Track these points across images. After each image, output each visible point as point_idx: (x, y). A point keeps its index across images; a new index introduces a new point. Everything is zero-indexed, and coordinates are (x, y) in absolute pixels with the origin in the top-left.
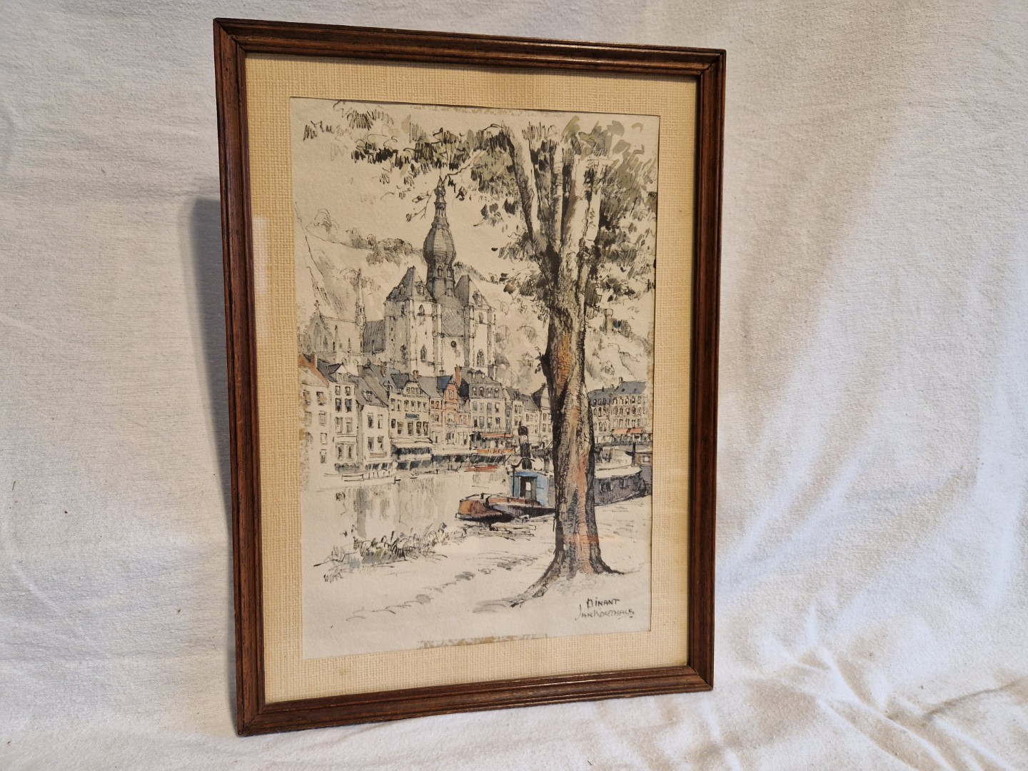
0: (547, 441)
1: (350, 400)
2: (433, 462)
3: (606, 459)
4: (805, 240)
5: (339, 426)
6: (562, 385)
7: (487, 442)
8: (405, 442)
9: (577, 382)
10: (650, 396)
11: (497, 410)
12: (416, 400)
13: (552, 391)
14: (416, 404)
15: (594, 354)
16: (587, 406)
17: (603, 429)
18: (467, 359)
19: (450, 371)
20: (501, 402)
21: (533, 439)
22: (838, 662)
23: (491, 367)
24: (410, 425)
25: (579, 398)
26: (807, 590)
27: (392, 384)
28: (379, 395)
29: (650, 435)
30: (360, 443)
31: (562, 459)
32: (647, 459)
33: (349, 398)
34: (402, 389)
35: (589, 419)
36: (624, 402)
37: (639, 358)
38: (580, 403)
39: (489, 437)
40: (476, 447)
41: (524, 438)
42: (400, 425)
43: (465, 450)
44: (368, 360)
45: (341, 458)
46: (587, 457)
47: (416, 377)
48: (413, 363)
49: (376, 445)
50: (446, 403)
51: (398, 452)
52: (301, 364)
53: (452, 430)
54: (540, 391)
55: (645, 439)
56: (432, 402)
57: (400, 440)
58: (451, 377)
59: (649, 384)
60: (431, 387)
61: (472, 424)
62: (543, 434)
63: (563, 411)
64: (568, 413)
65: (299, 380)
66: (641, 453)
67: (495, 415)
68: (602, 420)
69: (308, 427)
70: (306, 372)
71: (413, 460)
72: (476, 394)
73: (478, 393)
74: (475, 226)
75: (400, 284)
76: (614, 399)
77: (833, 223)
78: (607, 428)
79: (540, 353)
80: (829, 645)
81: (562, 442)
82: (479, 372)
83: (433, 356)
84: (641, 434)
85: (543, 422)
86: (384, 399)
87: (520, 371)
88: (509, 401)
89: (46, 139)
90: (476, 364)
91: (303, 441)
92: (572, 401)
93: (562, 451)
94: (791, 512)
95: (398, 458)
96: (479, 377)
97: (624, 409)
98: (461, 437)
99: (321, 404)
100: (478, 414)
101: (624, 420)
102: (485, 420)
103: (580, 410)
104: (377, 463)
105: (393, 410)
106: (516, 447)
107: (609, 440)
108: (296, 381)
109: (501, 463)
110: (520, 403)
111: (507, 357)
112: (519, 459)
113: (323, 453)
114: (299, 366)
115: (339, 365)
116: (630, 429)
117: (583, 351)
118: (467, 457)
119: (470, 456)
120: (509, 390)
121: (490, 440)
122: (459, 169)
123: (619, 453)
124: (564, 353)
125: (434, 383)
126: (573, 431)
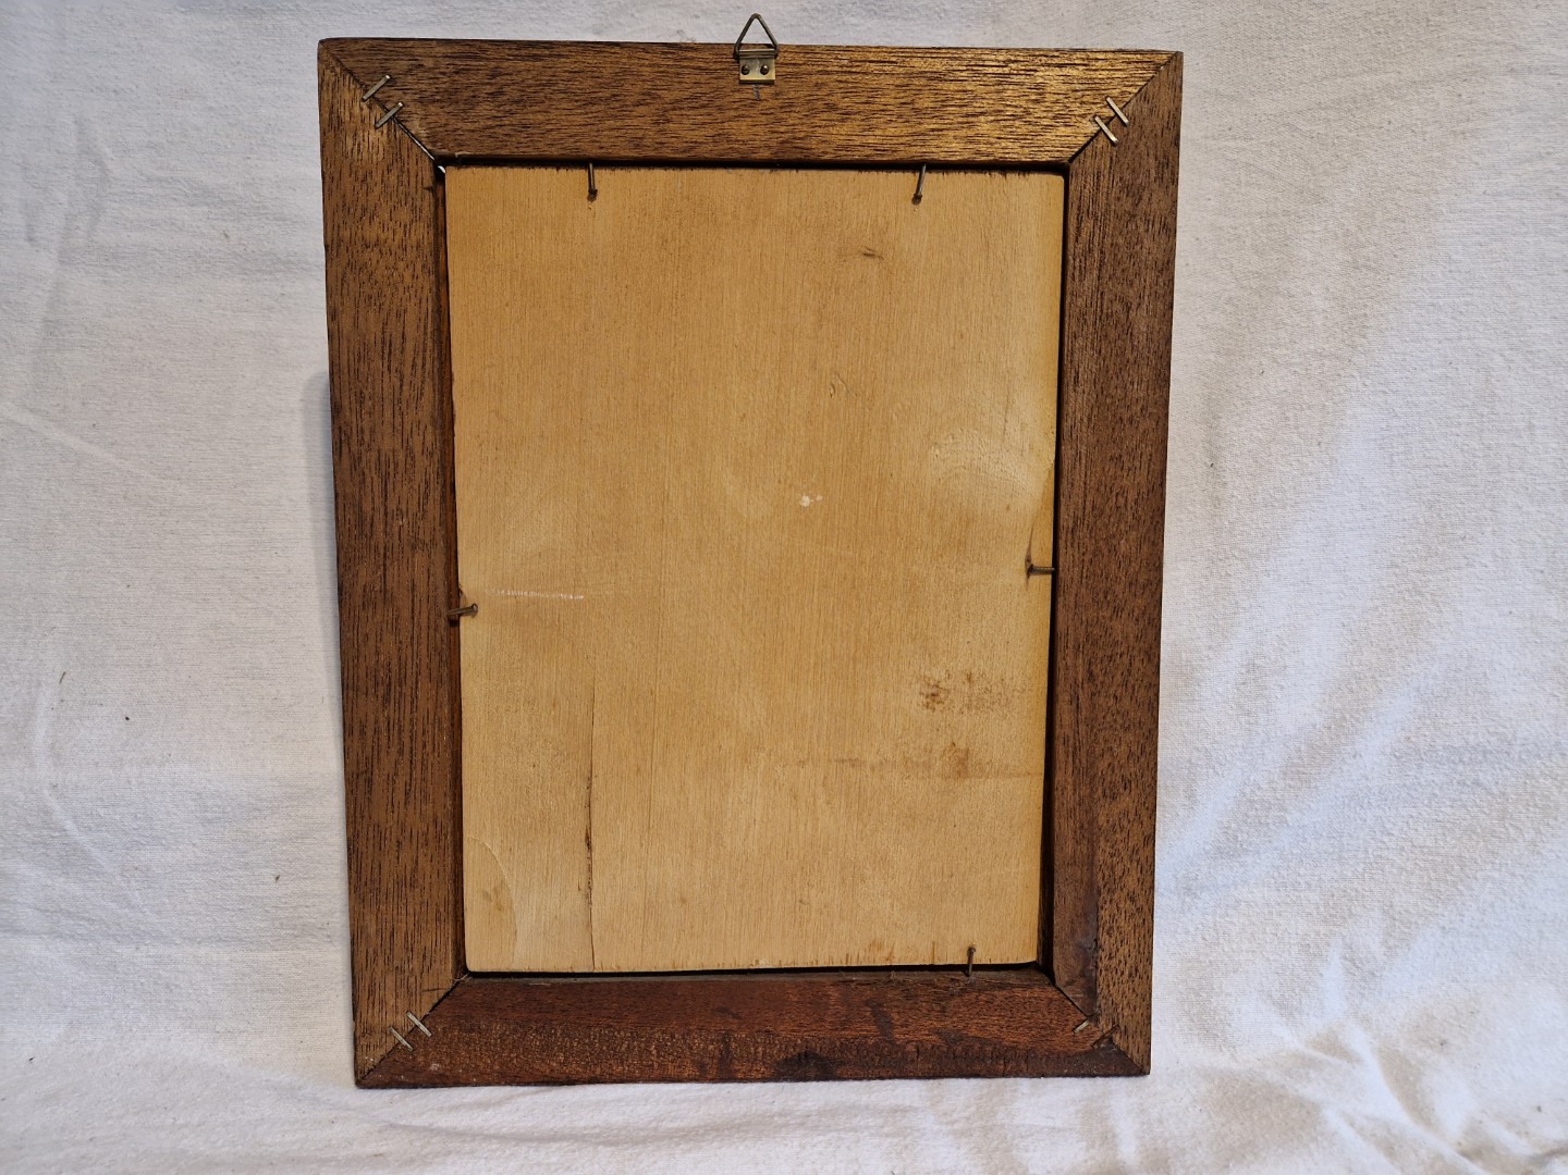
4: (1319, 303)
22: (1380, 1051)
26: (1325, 921)
77: (1372, 275)
80: (1365, 1021)
89: (150, 191)
94: (1285, 774)
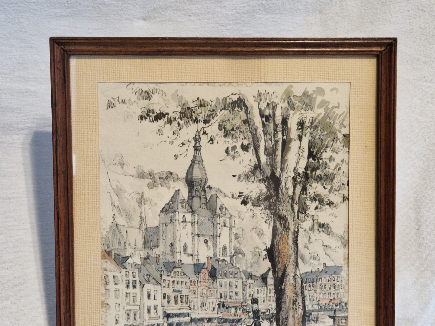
0: (272, 308)
1: (136, 281)
2: (191, 322)
3: (314, 321)
5: (128, 298)
6: (282, 268)
7: (229, 309)
8: (172, 309)
9: (293, 267)
10: (346, 276)
11: (236, 286)
12: (180, 280)
13: (275, 273)
14: (180, 283)
15: (305, 247)
16: (300, 283)
17: (312, 300)
18: (215, 251)
19: (203, 260)
20: (239, 281)
21: (262, 307)
23: (232, 257)
24: (175, 297)
25: (294, 277)
27: (164, 269)
28: (155, 277)
29: (346, 304)
30: (142, 310)
31: (282, 321)
32: (344, 321)
33: (134, 279)
34: (171, 272)
35: (301, 292)
36: (327, 280)
37: (337, 249)
38: (295, 281)
39: (230, 305)
40: (221, 313)
41: (255, 306)
42: (169, 297)
43: (213, 314)
44: (148, 253)
45: (129, 321)
46: (301, 319)
47: (180, 264)
48: (178, 254)
49: (153, 311)
50: (200, 282)
51: (168, 316)
52: (103, 257)
53: (205, 301)
54: (267, 273)
55: (343, 306)
56: (191, 281)
57: (169, 308)
58: (204, 264)
59: (345, 268)
60: (190, 271)
61: (219, 296)
62: (269, 303)
63: (283, 287)
64: (287, 288)
65: (101, 268)
66: (340, 317)
67: (235, 290)
68: (311, 293)
69: (107, 300)
70: (106, 262)
71: (178, 322)
72: (221, 276)
73: (223, 274)
74: (221, 161)
75: (170, 202)
76: (320, 278)
78: (315, 299)
79: (266, 247)
81: (282, 309)
82: (224, 260)
83: (192, 249)
84: (340, 304)
85: (269, 295)
86: (159, 280)
87: (252, 259)
88: (244, 280)
90: (221, 255)
91: (104, 309)
92: (289, 280)
93: (283, 315)
95: (168, 320)
96: (224, 264)
97: (327, 285)
98: (211, 305)
99: (116, 284)
100: (222, 290)
101: (327, 293)
102: (228, 293)
103: (296, 286)
104: (153, 323)
105: (164, 287)
106: (250, 312)
107: (316, 307)
108: (100, 268)
109: (239, 323)
110: (253, 281)
111: (243, 249)
112: (252, 321)
113: (117, 317)
114: (102, 258)
115: (127, 258)
116: (331, 300)
117: (297, 245)
118: (215, 319)
119: (218, 318)
120: (244, 272)
121: (231, 308)
122: (210, 124)
123: (323, 317)
124: (284, 247)
125: (192, 268)
126: (290, 301)
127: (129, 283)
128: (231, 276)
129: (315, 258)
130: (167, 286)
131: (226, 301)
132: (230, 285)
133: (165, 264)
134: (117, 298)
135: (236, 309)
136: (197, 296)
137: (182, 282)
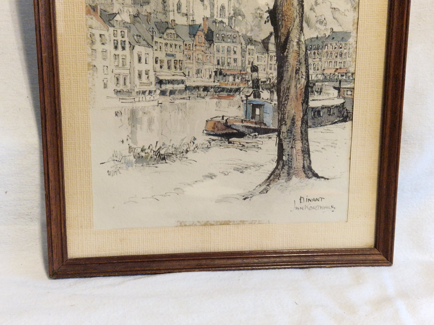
0: (273, 77)
1: (125, 41)
2: (186, 90)
3: (317, 92)
5: (117, 60)
6: (285, 33)
7: (227, 77)
8: (165, 75)
9: (297, 31)
10: (354, 43)
11: (235, 52)
12: (174, 42)
13: (277, 38)
14: (174, 46)
15: (311, 9)
16: (304, 50)
17: (316, 69)
18: (212, 11)
19: (199, 21)
20: (238, 46)
21: (262, 76)
23: (230, 18)
24: (168, 62)
25: (298, 43)
27: (156, 30)
28: (146, 39)
29: (353, 74)
30: (132, 74)
31: (284, 91)
32: (349, 93)
33: (123, 39)
34: (163, 34)
35: (305, 60)
36: (334, 48)
37: (346, 13)
38: (299, 48)
39: (228, 73)
40: (219, 81)
41: (255, 75)
42: (162, 61)
43: (210, 83)
44: (138, 10)
45: (118, 85)
46: (303, 90)
47: (173, 25)
48: (171, 14)
49: (144, 76)
50: (196, 45)
51: (160, 82)
52: (88, 13)
53: (200, 67)
54: (268, 38)
55: (349, 77)
56: (186, 45)
57: (162, 73)
58: (200, 26)
59: (354, 34)
60: (184, 33)
61: (216, 63)
62: (270, 71)
63: (285, 54)
64: (290, 56)
65: (86, 25)
66: (345, 88)
67: (233, 56)
68: (316, 61)
69: (94, 61)
70: (92, 19)
71: (172, 89)
72: (218, 39)
73: (220, 39)
76: (326, 45)
78: (320, 68)
79: (269, 8)
81: (284, 79)
82: (222, 22)
83: (186, 8)
84: (346, 73)
85: (270, 62)
86: (150, 42)
87: (253, 22)
88: (244, 45)
90: (219, 16)
91: (91, 71)
92: (293, 46)
93: (284, 85)
95: (161, 87)
96: (222, 26)
97: (333, 53)
98: (208, 73)
99: (103, 44)
100: (220, 55)
101: (333, 62)
102: (226, 60)
103: (299, 54)
104: (145, 90)
105: (156, 50)
106: (249, 81)
107: (321, 77)
108: (85, 25)
109: (237, 93)
110: (253, 47)
111: (243, 10)
112: (251, 90)
113: (105, 81)
114: (87, 14)
115: (115, 15)
116: (337, 69)
117: (302, 6)
118: (212, 88)
119: (214, 87)
120: (244, 36)
121: (229, 76)
123: (328, 88)
124: (288, 8)
125: (186, 30)
126: (293, 70)
127: (117, 43)
128: (229, 40)
129: (321, 23)
130: (159, 49)
131: (224, 68)
132: (228, 51)
133: (157, 24)
134: (104, 59)
135: (234, 77)
136: (192, 62)
137: (176, 45)
